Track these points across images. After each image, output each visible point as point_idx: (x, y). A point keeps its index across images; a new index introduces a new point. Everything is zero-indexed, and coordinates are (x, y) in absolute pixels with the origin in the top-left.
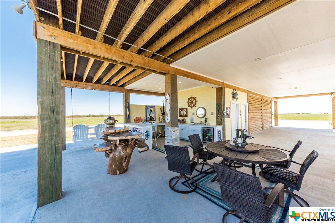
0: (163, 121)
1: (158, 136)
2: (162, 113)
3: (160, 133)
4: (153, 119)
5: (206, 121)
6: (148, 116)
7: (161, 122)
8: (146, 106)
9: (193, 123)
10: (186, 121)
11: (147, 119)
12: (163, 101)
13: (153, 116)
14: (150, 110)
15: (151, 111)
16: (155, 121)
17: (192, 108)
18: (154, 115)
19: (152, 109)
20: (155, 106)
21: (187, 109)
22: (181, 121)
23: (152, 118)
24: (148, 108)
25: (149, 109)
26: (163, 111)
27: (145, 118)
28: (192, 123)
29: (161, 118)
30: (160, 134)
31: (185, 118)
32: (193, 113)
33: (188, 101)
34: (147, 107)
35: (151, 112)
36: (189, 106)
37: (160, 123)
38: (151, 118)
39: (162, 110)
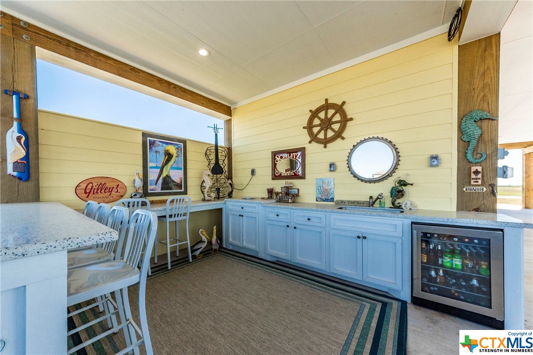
0: (213, 195)
1: (192, 252)
2: (212, 166)
3: (201, 241)
4: (179, 186)
5: (398, 192)
6: (153, 175)
7: (207, 198)
8: (145, 135)
9: (332, 200)
10: (298, 195)
11: (150, 187)
12: (216, 128)
13: (176, 176)
14: (162, 152)
15: (169, 156)
16: (185, 193)
17: (325, 147)
18: (182, 172)
19: (172, 149)
20: (184, 142)
21: (303, 150)
22: (277, 194)
23: (172, 185)
24: (152, 144)
25: (161, 148)
26: (213, 161)
27: (139, 183)
28: (327, 200)
29: (208, 183)
30: (204, 245)
31: (297, 183)
32: (331, 165)
33: (311, 121)
34: (149, 141)
35: (168, 161)
36: (314, 138)
37: (204, 200)
38: (167, 183)
39: (213, 157)
